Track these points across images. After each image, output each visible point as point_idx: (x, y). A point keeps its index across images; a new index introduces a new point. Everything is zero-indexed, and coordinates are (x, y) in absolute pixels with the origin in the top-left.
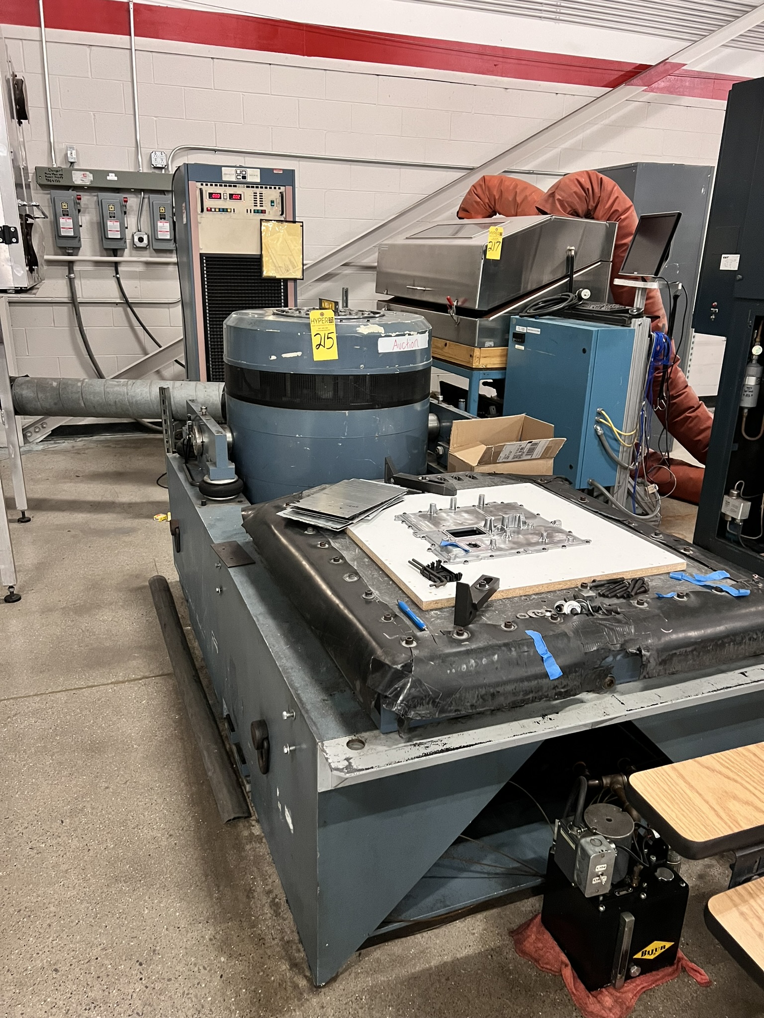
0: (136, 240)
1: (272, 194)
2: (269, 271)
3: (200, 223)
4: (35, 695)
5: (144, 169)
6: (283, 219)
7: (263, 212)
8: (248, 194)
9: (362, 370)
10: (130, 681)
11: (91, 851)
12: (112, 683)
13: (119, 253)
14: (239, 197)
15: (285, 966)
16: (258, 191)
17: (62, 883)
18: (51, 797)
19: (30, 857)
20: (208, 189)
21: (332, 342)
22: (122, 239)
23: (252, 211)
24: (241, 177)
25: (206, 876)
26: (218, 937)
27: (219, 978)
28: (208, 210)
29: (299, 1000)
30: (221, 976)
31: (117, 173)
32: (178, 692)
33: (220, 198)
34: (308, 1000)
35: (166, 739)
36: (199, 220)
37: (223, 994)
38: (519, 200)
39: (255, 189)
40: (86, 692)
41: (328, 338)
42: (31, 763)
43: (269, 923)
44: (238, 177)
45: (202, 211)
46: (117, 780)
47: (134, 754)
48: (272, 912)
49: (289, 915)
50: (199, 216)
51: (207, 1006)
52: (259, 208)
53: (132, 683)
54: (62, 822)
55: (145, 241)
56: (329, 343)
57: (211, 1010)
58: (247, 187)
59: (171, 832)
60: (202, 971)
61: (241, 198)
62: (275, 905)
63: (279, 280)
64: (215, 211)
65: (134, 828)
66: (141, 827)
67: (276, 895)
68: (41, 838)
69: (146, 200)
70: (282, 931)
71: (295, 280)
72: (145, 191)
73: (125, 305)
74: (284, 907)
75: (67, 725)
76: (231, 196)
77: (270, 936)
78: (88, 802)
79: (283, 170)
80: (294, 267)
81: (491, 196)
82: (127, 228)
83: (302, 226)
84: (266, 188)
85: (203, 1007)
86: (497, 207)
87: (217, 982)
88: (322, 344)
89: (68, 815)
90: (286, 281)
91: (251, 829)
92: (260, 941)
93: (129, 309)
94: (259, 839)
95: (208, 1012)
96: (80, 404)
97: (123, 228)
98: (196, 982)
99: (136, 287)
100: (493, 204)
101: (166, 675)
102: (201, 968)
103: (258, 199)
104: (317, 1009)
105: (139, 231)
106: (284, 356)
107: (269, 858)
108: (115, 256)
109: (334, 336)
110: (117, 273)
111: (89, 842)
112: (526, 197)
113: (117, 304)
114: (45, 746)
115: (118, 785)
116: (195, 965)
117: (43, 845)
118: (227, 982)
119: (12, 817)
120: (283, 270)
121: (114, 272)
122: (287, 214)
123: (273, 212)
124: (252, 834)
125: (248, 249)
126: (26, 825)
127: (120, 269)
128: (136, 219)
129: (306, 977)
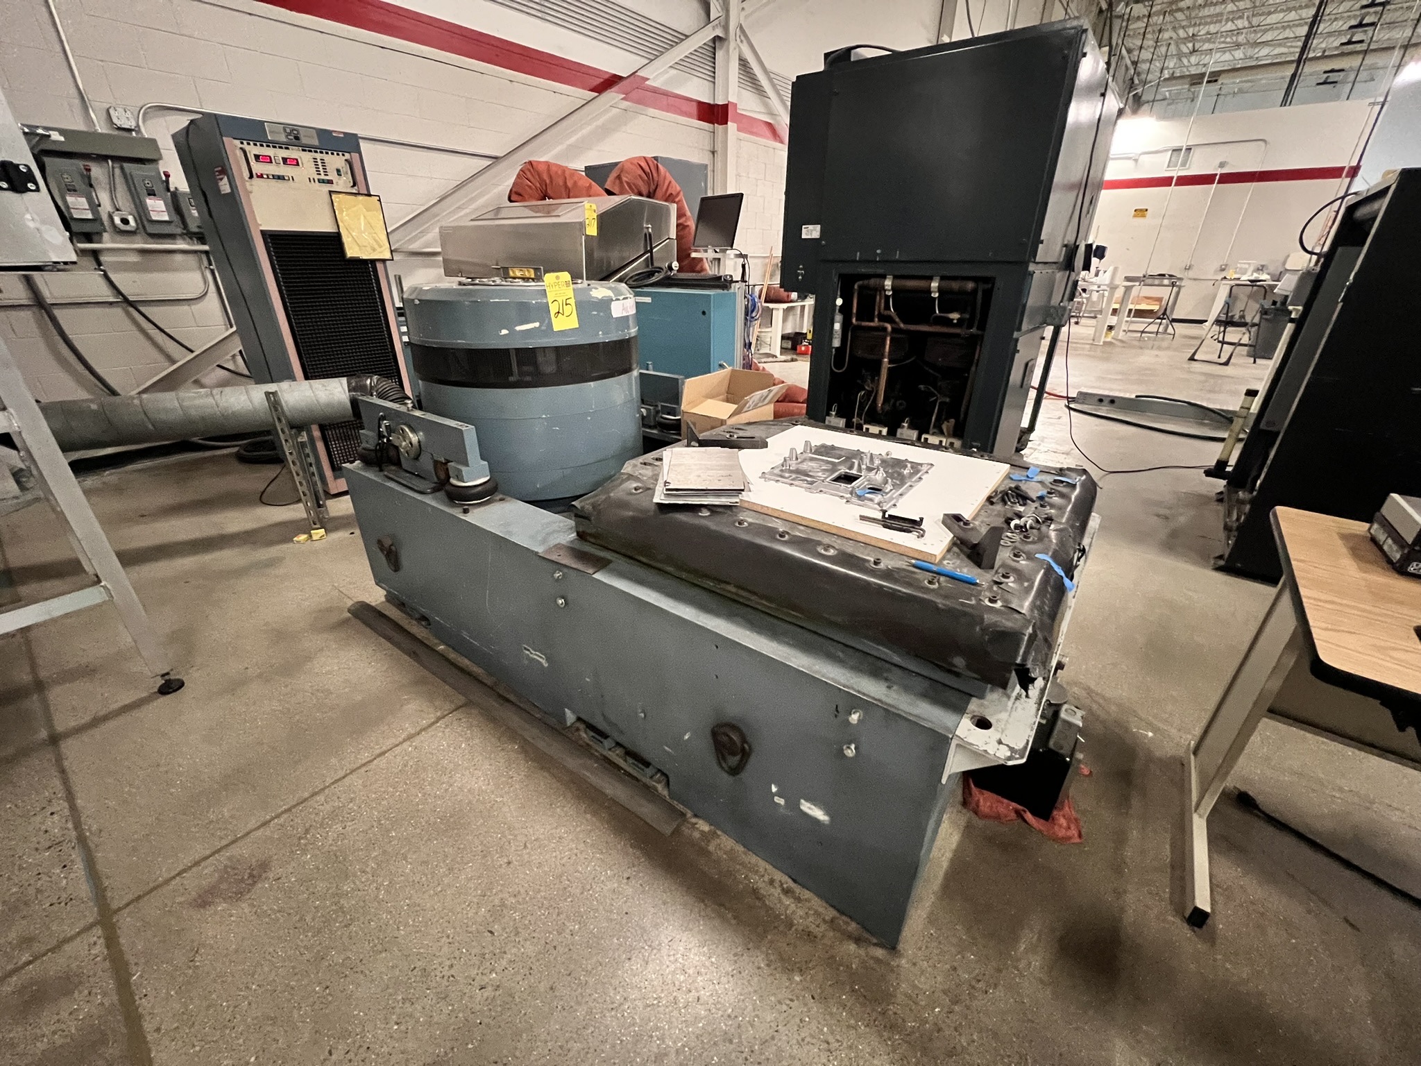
0: (117, 220)
1: (335, 161)
2: (352, 251)
3: (251, 192)
4: (312, 796)
5: (101, 128)
6: (354, 191)
7: (330, 182)
8: (306, 158)
9: (601, 337)
10: (424, 729)
11: (559, 948)
12: (404, 741)
13: (95, 238)
14: (296, 163)
15: (852, 947)
16: (318, 156)
17: (559, 1007)
18: (451, 911)
19: (489, 1001)
20: (253, 150)
21: (571, 309)
22: (97, 219)
23: (316, 181)
24: (292, 138)
25: (703, 901)
26: (772, 957)
27: (812, 1001)
28: (258, 177)
29: (892, 971)
30: (813, 998)
31: (62, 132)
32: (491, 719)
33: (271, 162)
34: (898, 966)
35: (525, 775)
36: (249, 187)
37: (831, 1014)
38: (570, 184)
39: (313, 154)
40: (381, 762)
41: (566, 304)
42: (383, 881)
43: (801, 912)
44: (290, 137)
45: (251, 177)
46: (513, 849)
47: (505, 809)
48: (792, 900)
49: (807, 894)
50: (247, 184)
51: (831, 1039)
52: (323, 177)
53: (430, 730)
54: (491, 932)
55: (132, 223)
56: (568, 310)
57: (838, 1041)
58: (303, 150)
59: (626, 875)
60: (792, 1004)
61: (298, 162)
62: (787, 892)
63: (366, 261)
64: (268, 178)
65: (582, 893)
66: (589, 887)
67: (780, 881)
68: (482, 968)
69: (117, 171)
70: (817, 914)
71: (384, 261)
72: (116, 159)
73: (125, 305)
74: (797, 889)
75: (392, 813)
76: (285, 160)
77: (813, 926)
78: (501, 891)
79: (344, 133)
80: (381, 247)
81: (542, 181)
82: (99, 205)
83: (379, 200)
84: (327, 153)
85: (828, 1043)
86: (549, 192)
87: (815, 1008)
88: (561, 311)
89: (491, 920)
90: (373, 262)
91: (697, 828)
92: (809, 936)
93: (131, 309)
94: (713, 834)
95: (837, 1045)
96: (147, 427)
97: (95, 206)
98: (797, 1020)
99: (134, 282)
100: (544, 188)
101: (461, 707)
102: (788, 1002)
103: (320, 166)
104: (912, 969)
105: (118, 210)
106: (518, 328)
107: (740, 848)
108: (90, 241)
109: (572, 301)
110: (99, 264)
111: (546, 938)
112: (575, 183)
113: (111, 303)
114: (385, 852)
115: (519, 853)
116: (780, 1002)
117: (494, 975)
118: (823, 999)
119: (420, 963)
120: (369, 249)
121: (94, 263)
122: (359, 186)
123: (343, 183)
124: (702, 832)
125: (323, 225)
126: (448, 963)
127: (103, 258)
128: (108, 194)
129: (875, 945)
